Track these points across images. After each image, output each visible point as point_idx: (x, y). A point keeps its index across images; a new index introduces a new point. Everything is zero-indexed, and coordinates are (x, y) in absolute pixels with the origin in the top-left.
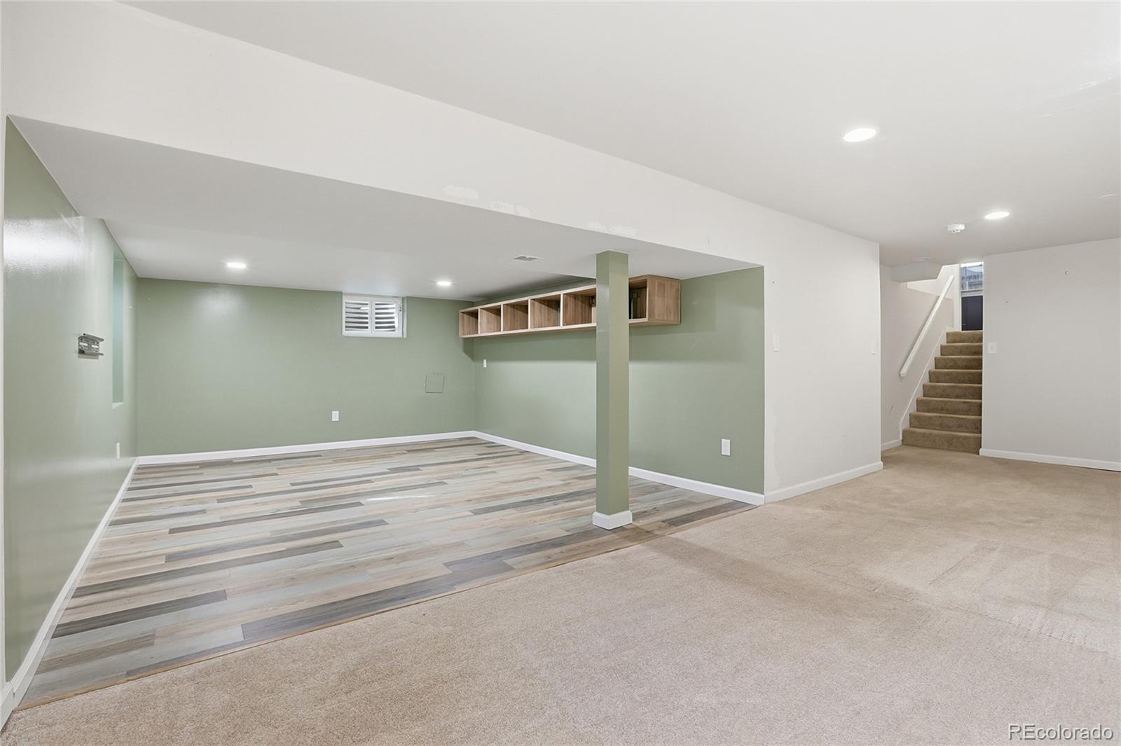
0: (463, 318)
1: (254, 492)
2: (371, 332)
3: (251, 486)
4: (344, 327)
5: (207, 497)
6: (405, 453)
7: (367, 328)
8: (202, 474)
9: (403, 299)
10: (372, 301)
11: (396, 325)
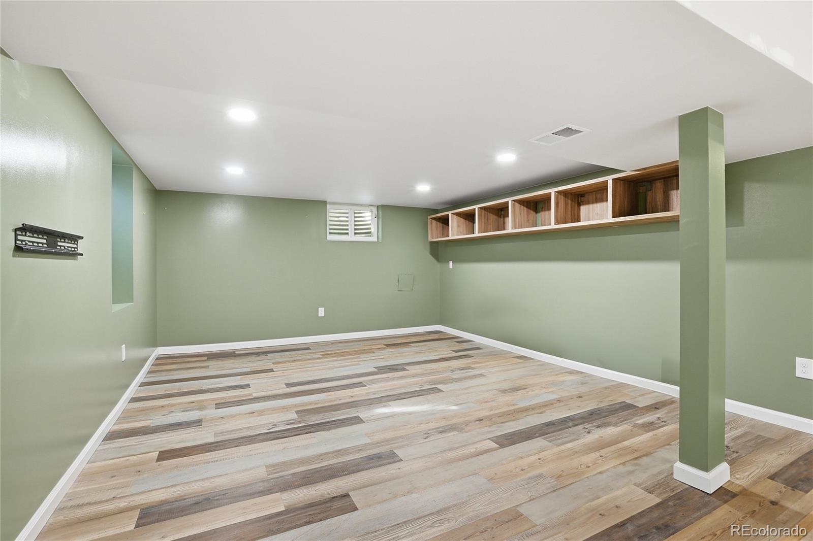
0: (432, 223)
1: (251, 395)
2: (351, 237)
3: (248, 386)
4: (328, 233)
5: (207, 400)
6: (384, 348)
7: (347, 234)
8: (207, 367)
9: (378, 207)
10: (351, 209)
11: (372, 230)
